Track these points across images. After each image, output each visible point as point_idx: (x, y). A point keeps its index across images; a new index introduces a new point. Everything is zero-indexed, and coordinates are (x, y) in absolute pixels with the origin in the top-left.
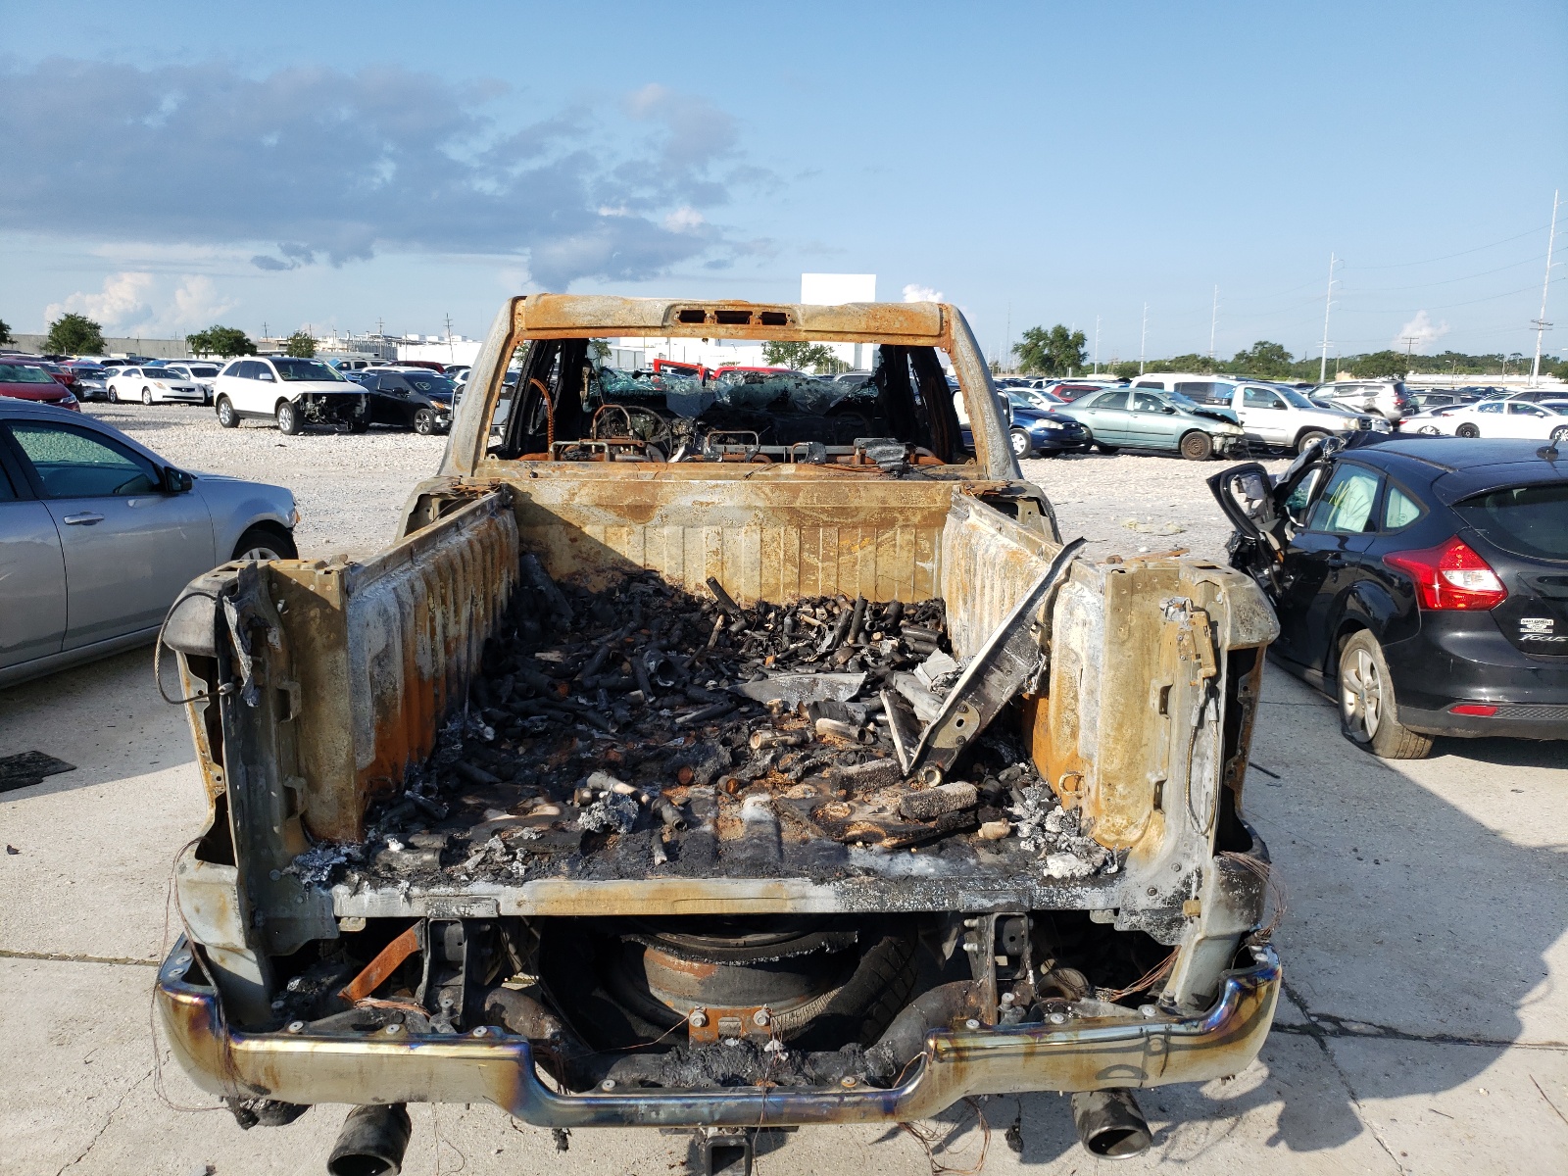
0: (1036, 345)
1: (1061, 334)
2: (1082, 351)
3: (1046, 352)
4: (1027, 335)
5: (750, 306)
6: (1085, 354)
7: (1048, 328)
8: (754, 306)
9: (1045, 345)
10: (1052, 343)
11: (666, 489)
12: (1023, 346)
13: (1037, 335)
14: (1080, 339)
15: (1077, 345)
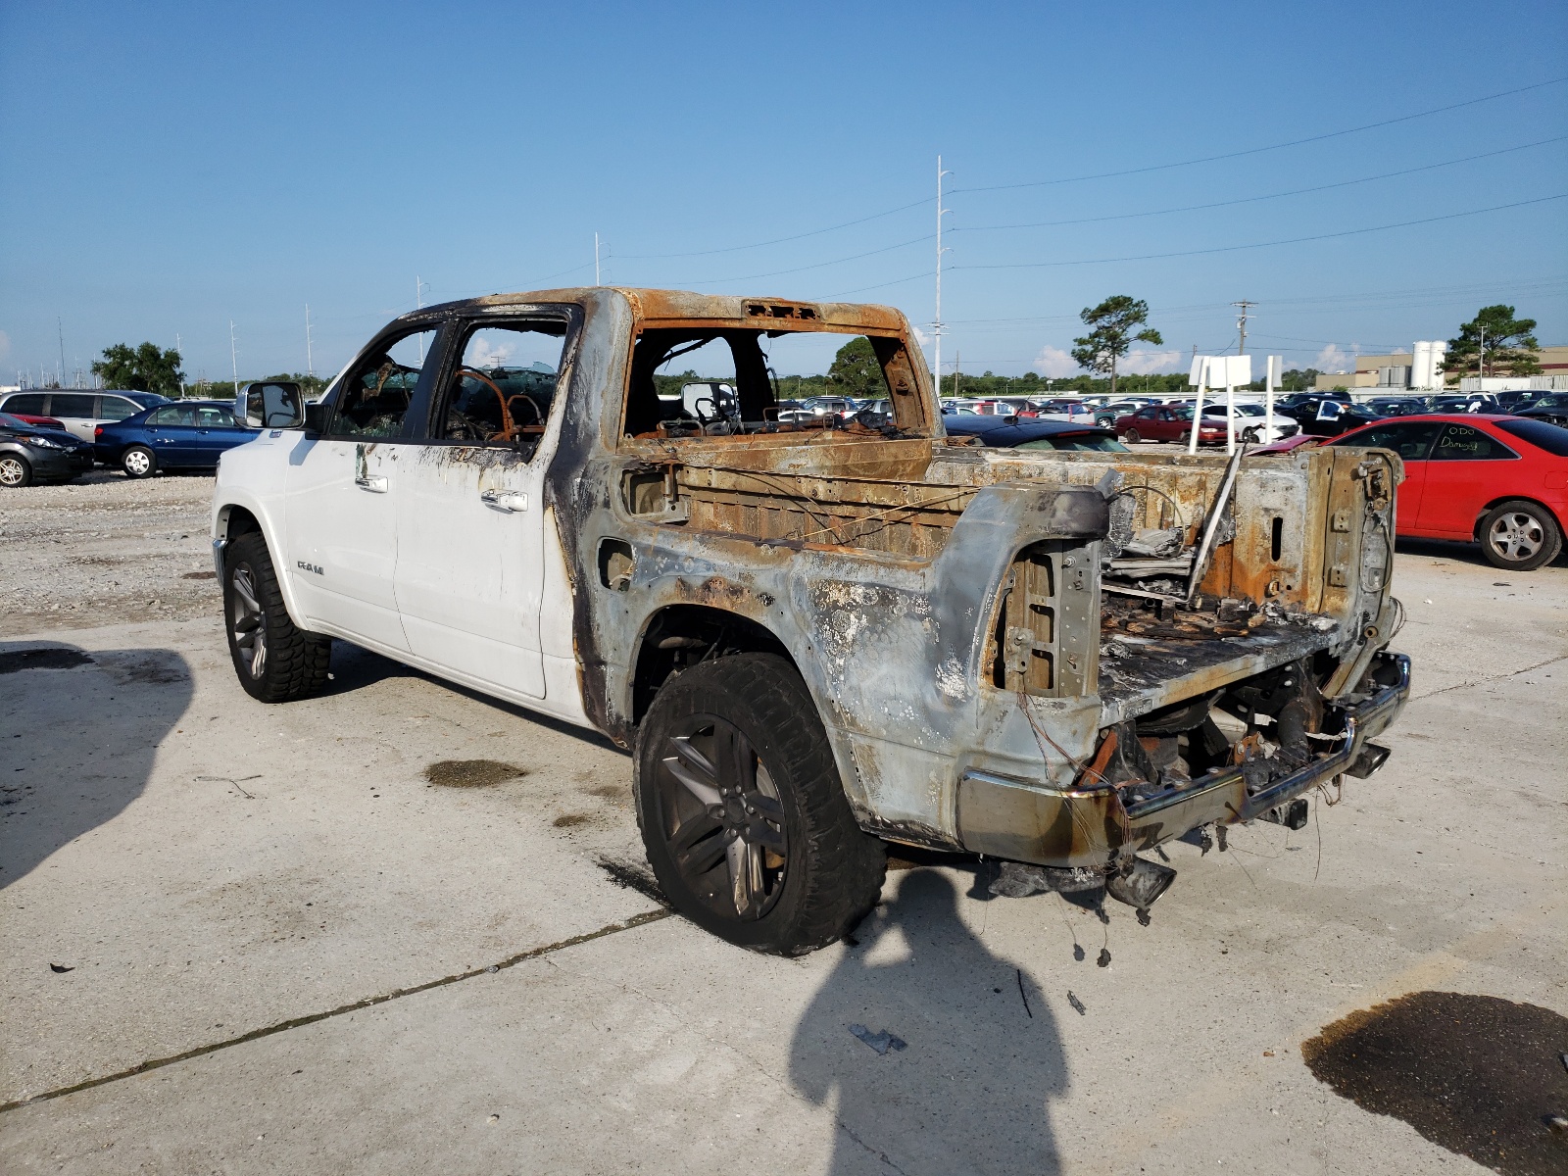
0: (122, 364)
1: (150, 353)
2: (178, 371)
3: (135, 371)
4: (108, 353)
5: (790, 302)
6: (181, 374)
7: (134, 345)
8: (793, 303)
9: (132, 365)
10: (141, 362)
11: (772, 456)
12: (106, 366)
13: (121, 354)
14: (174, 359)
15: (171, 364)
